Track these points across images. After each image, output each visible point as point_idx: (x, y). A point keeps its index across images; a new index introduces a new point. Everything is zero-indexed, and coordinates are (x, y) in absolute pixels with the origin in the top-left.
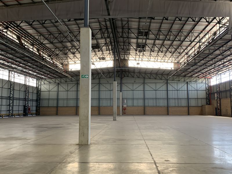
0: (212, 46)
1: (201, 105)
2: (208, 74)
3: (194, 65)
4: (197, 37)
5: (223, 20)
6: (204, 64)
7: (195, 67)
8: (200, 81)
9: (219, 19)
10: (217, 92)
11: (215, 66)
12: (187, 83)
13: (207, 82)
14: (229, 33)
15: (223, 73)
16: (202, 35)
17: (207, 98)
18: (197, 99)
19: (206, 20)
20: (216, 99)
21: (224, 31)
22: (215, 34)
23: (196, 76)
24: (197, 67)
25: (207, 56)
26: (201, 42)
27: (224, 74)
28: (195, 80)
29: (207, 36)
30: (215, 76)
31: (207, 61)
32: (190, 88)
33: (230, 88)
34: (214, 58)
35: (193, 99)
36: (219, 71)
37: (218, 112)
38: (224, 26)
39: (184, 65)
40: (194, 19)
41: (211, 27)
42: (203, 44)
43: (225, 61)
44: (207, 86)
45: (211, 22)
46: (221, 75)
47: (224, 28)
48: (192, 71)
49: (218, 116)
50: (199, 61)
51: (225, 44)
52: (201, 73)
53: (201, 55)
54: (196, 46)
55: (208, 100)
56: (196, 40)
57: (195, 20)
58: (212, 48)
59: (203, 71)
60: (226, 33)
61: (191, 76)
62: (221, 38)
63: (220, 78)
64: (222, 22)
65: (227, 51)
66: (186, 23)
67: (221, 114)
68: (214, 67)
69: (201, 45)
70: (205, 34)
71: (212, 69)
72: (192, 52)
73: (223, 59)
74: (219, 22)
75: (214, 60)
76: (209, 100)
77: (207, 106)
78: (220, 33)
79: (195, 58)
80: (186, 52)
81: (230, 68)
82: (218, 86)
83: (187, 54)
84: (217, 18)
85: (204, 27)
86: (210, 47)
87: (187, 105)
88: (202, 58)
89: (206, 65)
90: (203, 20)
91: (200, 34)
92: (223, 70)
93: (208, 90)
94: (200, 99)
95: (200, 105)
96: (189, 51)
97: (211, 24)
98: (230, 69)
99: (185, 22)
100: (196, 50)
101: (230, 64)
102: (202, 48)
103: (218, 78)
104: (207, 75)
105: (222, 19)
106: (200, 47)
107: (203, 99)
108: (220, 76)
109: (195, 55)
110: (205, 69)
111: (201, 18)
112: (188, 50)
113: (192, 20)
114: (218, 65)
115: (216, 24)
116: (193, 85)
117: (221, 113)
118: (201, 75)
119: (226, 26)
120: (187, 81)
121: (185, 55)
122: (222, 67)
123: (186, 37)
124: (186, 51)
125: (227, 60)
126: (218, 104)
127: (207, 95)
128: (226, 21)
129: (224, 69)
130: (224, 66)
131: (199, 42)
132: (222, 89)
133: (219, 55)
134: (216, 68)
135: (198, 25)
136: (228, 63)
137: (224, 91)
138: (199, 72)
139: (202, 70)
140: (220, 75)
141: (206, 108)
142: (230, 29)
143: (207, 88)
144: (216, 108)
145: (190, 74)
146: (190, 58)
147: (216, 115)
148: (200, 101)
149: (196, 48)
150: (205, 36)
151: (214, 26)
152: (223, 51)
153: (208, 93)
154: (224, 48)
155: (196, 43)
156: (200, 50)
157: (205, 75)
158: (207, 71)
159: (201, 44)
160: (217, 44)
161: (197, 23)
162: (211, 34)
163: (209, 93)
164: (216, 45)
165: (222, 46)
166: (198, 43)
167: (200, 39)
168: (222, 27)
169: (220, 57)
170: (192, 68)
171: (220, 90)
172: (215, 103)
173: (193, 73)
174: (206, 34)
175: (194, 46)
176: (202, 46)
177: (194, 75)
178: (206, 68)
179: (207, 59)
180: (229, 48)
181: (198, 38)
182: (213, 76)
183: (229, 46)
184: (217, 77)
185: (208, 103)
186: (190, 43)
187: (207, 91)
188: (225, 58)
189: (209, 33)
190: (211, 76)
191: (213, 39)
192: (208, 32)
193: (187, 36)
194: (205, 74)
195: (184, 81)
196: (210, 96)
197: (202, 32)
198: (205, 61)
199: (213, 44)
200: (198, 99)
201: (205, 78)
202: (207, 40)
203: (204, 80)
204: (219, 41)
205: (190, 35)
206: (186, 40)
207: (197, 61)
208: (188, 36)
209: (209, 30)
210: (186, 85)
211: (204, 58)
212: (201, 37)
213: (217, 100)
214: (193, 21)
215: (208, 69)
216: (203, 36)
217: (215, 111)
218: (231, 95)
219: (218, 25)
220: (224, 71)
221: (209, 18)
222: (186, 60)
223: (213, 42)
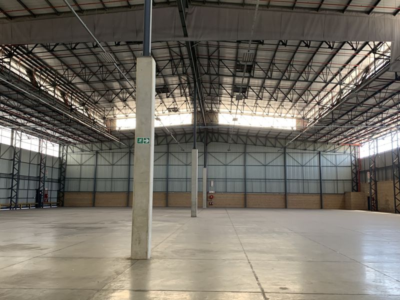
0: (361, 90)
1: (343, 193)
2: (354, 138)
3: (331, 124)
4: (336, 75)
5: (381, 46)
6: (349, 121)
7: (333, 126)
8: (342, 150)
9: (374, 45)
10: (370, 170)
11: (366, 125)
12: (319, 153)
13: (353, 152)
14: (391, 69)
15: (381, 138)
16: (344, 72)
17: (352, 180)
18: (336, 181)
19: (352, 46)
20: (369, 181)
21: (382, 65)
22: (367, 70)
23: (335, 142)
24: (336, 126)
25: (352, 107)
26: (344, 84)
27: (383, 139)
28: (332, 148)
29: (354, 74)
30: (367, 141)
31: (353, 117)
32: (324, 162)
33: (394, 163)
34: (366, 112)
35: (330, 181)
36: (373, 133)
37: (372, 205)
38: (382, 57)
39: (314, 122)
40: (331, 44)
41: (360, 59)
42: (347, 88)
43: (384, 116)
44: (353, 159)
45: (361, 49)
46: (377, 141)
47: (382, 60)
48: (328, 134)
49: (372, 211)
50: (340, 116)
51: (384, 88)
52: (343, 137)
53: (342, 106)
54: (334, 90)
55: (354, 184)
56: (335, 81)
57: (333, 46)
58: (362, 93)
59: (345, 133)
60: (386, 68)
61: (326, 142)
62: (377, 77)
63: (376, 145)
64: (379, 50)
65: (388, 100)
66: (317, 50)
67: (377, 207)
68: (365, 126)
69: (344, 89)
70: (350, 70)
71: (361, 130)
72: (328, 100)
73: (381, 113)
74: (374, 51)
75: (365, 114)
76: (357, 184)
77: (352, 194)
78: (375, 68)
79: (332, 111)
80: (318, 101)
81: (392, 128)
82: (373, 159)
83: (318, 103)
84: (371, 43)
85: (348, 58)
86: (358, 92)
87: (319, 192)
88: (346, 112)
89: (351, 124)
90: (347, 46)
91: (342, 69)
92: (381, 132)
93: (355, 166)
94: (342, 181)
95: (341, 191)
96: (323, 98)
97: (361, 52)
98: (393, 130)
99: (315, 49)
100: (334, 97)
101: (392, 121)
102: (345, 93)
103: (372, 146)
104: (354, 140)
105: (379, 44)
106: (342, 93)
107: (346, 181)
108: (375, 142)
109: (333, 105)
110: (349, 129)
111: (344, 43)
112: (321, 98)
113: (328, 46)
114: (372, 123)
115: (369, 54)
116: (329, 157)
117: (377, 205)
118: (344, 140)
119: (385, 57)
120: (319, 150)
121: (315, 106)
122: (379, 128)
123: (318, 74)
124: (317, 99)
125: (388, 115)
126: (373, 191)
127: (354, 176)
128: (386, 48)
129: (382, 130)
130: (382, 125)
131: (340, 83)
132: (379, 164)
133: (374, 106)
134: (369, 129)
135: (337, 54)
136: (389, 119)
137: (382, 169)
138: (339, 134)
139: (345, 131)
140: (375, 140)
141: (352, 197)
142: (392, 61)
143: (354, 162)
144: (369, 197)
145: (324, 138)
146: (325, 112)
147: (369, 209)
148: (340, 184)
149: (334, 94)
150: (349, 73)
151: (366, 56)
152: (381, 100)
153: (354, 171)
154: (382, 95)
155: (335, 85)
156: (341, 96)
157: (349, 140)
158: (354, 134)
159: (342, 87)
160: (370, 88)
161: (337, 52)
162: (361, 71)
163: (357, 172)
164: (369, 89)
165: (380, 91)
166: (339, 85)
167: (341, 78)
168: (378, 58)
169: (375, 110)
170: (327, 128)
171: (376, 166)
172: (366, 189)
173: (329, 136)
174: (352, 70)
175: (331, 91)
176: (345, 91)
177: (330, 139)
178: (352, 128)
179: (353, 113)
180: (390, 95)
181: (338, 77)
182: (364, 142)
183: (390, 91)
184: (370, 144)
185: (355, 188)
186: (324, 84)
187: (353, 167)
188: (385, 111)
189: (357, 68)
190: (360, 142)
191: (363, 79)
192: (355, 67)
193: (319, 74)
194: (351, 138)
195: (314, 150)
196: (358, 176)
197: (344, 66)
198: (350, 116)
199: (365, 87)
200: (338, 182)
201: (350, 146)
202: (353, 80)
203: (349, 150)
204: (374, 82)
205: (324, 71)
206: (318, 79)
207: (336, 116)
208: (322, 73)
209: (357, 63)
210: (316, 158)
211: (348, 112)
212: (343, 76)
213: (370, 183)
214: (330, 47)
215: (356, 130)
216: (346, 73)
217: (367, 203)
218: (394, 174)
219: (372, 54)
220: (382, 134)
221: (358, 42)
222: (317, 114)
223: (364, 84)
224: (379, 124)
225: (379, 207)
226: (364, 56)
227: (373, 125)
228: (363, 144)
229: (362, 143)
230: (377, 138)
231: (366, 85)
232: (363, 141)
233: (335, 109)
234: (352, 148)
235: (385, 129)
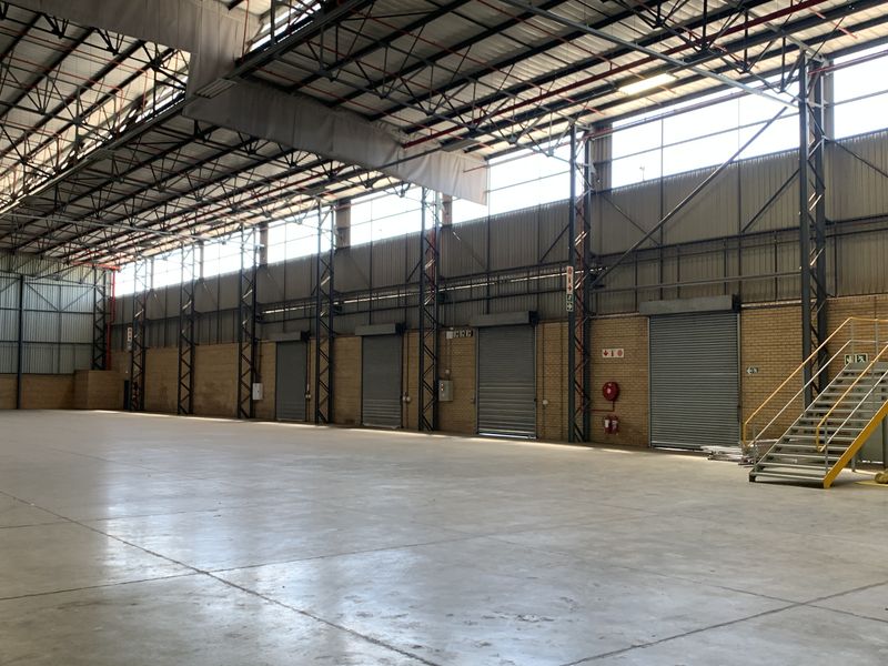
0: (123, 145)
1: (72, 372)
2: (104, 251)
3: (52, 212)
4: (69, 101)
5: (170, 58)
6: (92, 213)
7: (56, 217)
8: (75, 275)
9: (157, 51)
10: (135, 324)
11: (131, 225)
12: (21, 279)
13: (100, 283)
14: (186, 111)
15: (160, 256)
16: (89, 98)
17: (94, 344)
18: (57, 346)
19: (109, 42)
20: (130, 347)
21: (170, 99)
22: (139, 103)
23: (60, 257)
24: (63, 219)
25: (104, 181)
26: (86, 124)
27: (165, 259)
28: (53, 269)
29: (110, 107)
30: (132, 261)
31: (103, 203)
32: (31, 299)
33: (182, 311)
34: (133, 196)
35: (44, 346)
36: (145, 244)
37: (133, 399)
38: (172, 82)
39: (10, 203)
40: (60, 24)
41: (127, 75)
42: (93, 136)
43: (170, 210)
44: (99, 297)
45: (128, 54)
47: (171, 88)
48: (44, 235)
49: (131, 411)
50: (73, 196)
51: (171, 150)
52: (78, 246)
53: (80, 176)
54: (64, 134)
55: (98, 353)
56: (64, 113)
57: (64, 29)
58: (125, 153)
59: (86, 239)
60: (176, 109)
61: (40, 254)
62: (159, 122)
63: (149, 271)
64: (166, 64)
65: (178, 178)
66: (25, 32)
67: (142, 404)
68: (130, 228)
69: (86, 136)
70: (101, 96)
71: (120, 235)
72: (48, 157)
73: (165, 203)
74: (155, 64)
75: (130, 202)
76: (104, 351)
77: (92, 374)
78: (155, 103)
79: (57, 183)
80: (22, 153)
81: (185, 238)
82: (142, 300)
83: (24, 160)
84: (150, 45)
85: (98, 68)
86: (117, 148)
87: (15, 371)
88: (88, 189)
89: (98, 218)
90: (95, 38)
91: (83, 91)
92: (163, 244)
93: (103, 313)
94: (70, 347)
95: (66, 368)
96: (35, 150)
97: (127, 61)
98: (185, 242)
99: (21, 26)
100: (62, 151)
101: (185, 224)
102: (88, 147)
103: (141, 272)
104: (103, 256)
105: (166, 53)
106: (83, 145)
107: (80, 347)
108: (149, 264)
109: (58, 170)
110: (93, 230)
111: (89, 31)
112: (32, 148)
113: (51, 29)
114: (143, 222)
115: (145, 69)
116: (44, 291)
117: (143, 399)
118: (80, 254)
119: (177, 84)
120: (20, 271)
121: (16, 164)
122: (158, 234)
123: (25, 90)
124: (21, 148)
125: (178, 209)
126: (136, 369)
127: (98, 334)
128: (181, 64)
129: (164, 240)
130: (163, 230)
131: (78, 121)
132: (153, 313)
133: (151, 186)
134: (137, 235)
135: (74, 52)
136: (179, 219)
137: (159, 321)
138: (71, 240)
139: (85, 234)
140: (149, 260)
141: (89, 382)
142: (190, 95)
143: (100, 305)
144: (126, 382)
145: (36, 244)
146: (39, 182)
147: (128, 406)
148: (66, 353)
149: (64, 144)
150: (100, 102)
151: (138, 73)
152: (165, 175)
153: (100, 324)
154: (168, 164)
155: (65, 123)
156: (76, 154)
157: (93, 255)
158: (103, 241)
159: (82, 131)
160: (144, 144)
161: (74, 47)
162: (126, 103)
163: (105, 326)
164: (141, 148)
165: (163, 155)
166: (74, 127)
167: (80, 112)
168: (164, 83)
169: (152, 194)
170: (43, 222)
171: (148, 316)
172: (123, 365)
173: (46, 240)
174: (106, 98)
175: (55, 137)
176: (88, 142)
177: (49, 249)
178: (100, 228)
179: (105, 195)
180: (184, 166)
181: (72, 107)
182: (125, 263)
183: (184, 159)
184: (138, 267)
185: (99, 362)
186: (40, 117)
187: (98, 316)
188: (171, 200)
189: (118, 94)
190: (118, 261)
191: (130, 122)
192: (114, 92)
193: (29, 90)
194: (96, 251)
195: (9, 271)
196: (107, 335)
197: (89, 85)
198: (96, 201)
199: (132, 141)
200: (62, 347)
201: (93, 267)
202: (107, 121)
203: (91, 276)
204: (152, 133)
205: (42, 85)
206: (25, 102)
207: (64, 197)
208: (35, 90)
209: (119, 83)
210: (13, 291)
211: (94, 190)
212: (86, 106)
213: (132, 352)
214: (56, 31)
215: (108, 234)
216: (93, 101)
217: (122, 395)
218: (181, 335)
219: (151, 71)
220: (163, 248)
221: (121, 36)
222: (20, 186)
223: (129, 136)
224: (157, 227)
225: (148, 402)
226: (135, 71)
227: (146, 226)
228: (122, 267)
229: (120, 264)
230: (152, 256)
231: (136, 137)
232: (123, 260)
233: (63, 180)
234: (99, 273)
235: (169, 239)
